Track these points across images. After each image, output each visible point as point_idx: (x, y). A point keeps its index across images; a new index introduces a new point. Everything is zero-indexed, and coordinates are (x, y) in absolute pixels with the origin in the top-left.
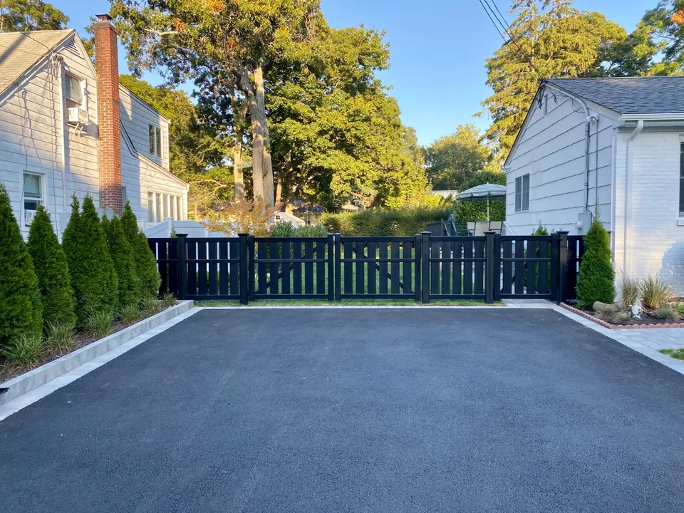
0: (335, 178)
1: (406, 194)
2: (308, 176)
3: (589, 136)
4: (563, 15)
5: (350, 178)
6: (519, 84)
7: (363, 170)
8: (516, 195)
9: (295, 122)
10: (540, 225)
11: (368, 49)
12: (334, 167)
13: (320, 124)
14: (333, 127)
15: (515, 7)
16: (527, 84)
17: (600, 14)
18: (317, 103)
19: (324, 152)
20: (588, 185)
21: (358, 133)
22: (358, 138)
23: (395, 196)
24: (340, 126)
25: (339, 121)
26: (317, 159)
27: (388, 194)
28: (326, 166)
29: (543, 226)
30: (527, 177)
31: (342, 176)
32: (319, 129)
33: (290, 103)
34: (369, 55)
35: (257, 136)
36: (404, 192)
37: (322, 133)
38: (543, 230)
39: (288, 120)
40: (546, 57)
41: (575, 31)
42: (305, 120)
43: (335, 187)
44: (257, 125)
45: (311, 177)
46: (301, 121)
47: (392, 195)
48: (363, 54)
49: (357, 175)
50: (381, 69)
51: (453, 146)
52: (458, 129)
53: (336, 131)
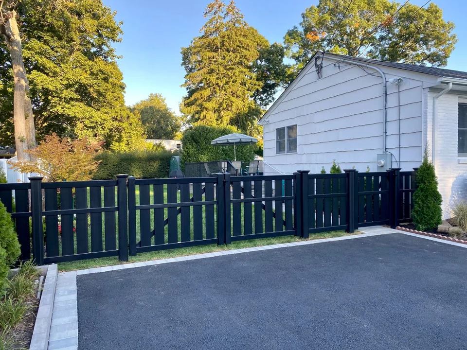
0: (80, 125)
1: (127, 141)
2: (43, 123)
3: (386, 95)
4: (237, 25)
5: (93, 125)
6: (212, 67)
7: (105, 120)
8: (277, 142)
9: (42, 74)
10: (334, 163)
11: (106, 23)
12: (78, 115)
13: (67, 78)
14: (77, 82)
15: (206, 13)
16: (218, 67)
17: (255, 29)
18: (60, 61)
19: (68, 103)
20: (386, 133)
21: (101, 89)
22: (100, 94)
23: (119, 142)
24: (84, 82)
25: (84, 77)
26: (62, 108)
27: (113, 140)
28: (71, 114)
29: (336, 164)
30: (292, 128)
31: (86, 123)
32: (65, 82)
33: (37, 57)
34: (107, 28)
35: (19, 81)
36: (125, 139)
37: (68, 86)
38: (337, 167)
39: (34, 72)
40: (228, 51)
41: (245, 36)
42: (51, 74)
43: (79, 132)
44: (19, 70)
45: (45, 124)
46: (47, 74)
47: (116, 141)
48: (101, 26)
49: (99, 123)
50: (114, 41)
51: (151, 108)
52: (149, 97)
53: (81, 85)
